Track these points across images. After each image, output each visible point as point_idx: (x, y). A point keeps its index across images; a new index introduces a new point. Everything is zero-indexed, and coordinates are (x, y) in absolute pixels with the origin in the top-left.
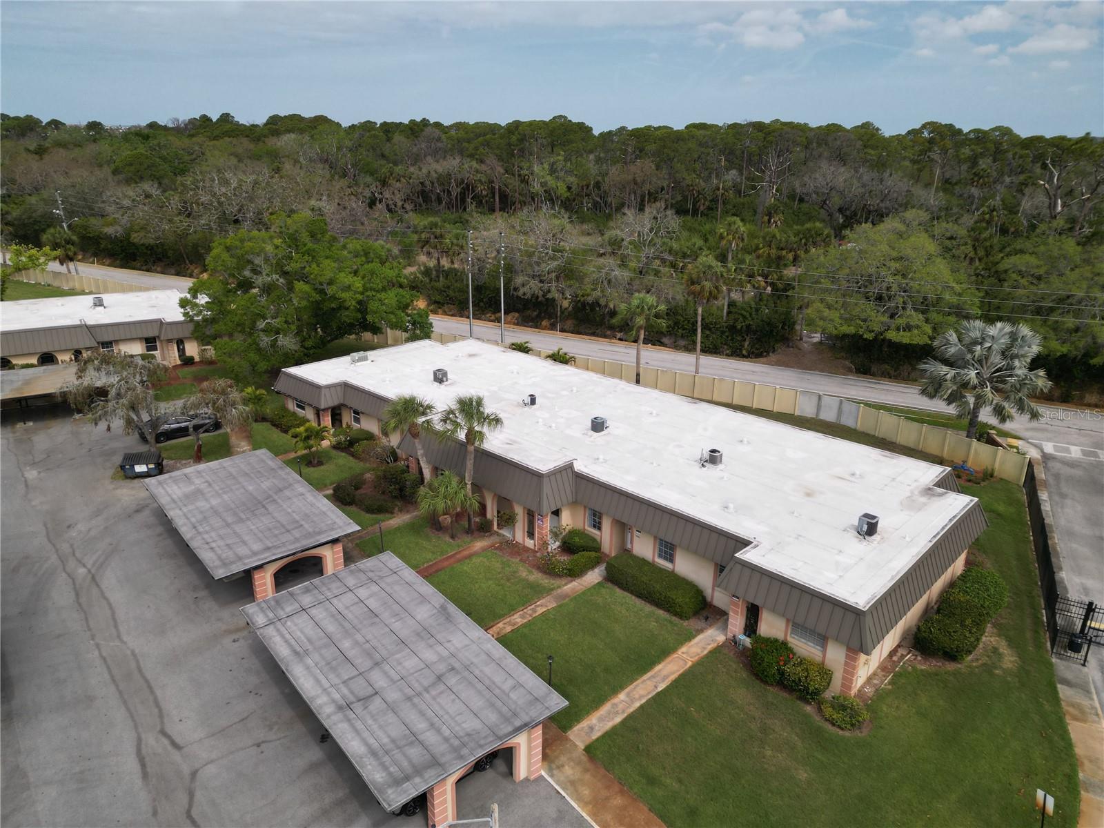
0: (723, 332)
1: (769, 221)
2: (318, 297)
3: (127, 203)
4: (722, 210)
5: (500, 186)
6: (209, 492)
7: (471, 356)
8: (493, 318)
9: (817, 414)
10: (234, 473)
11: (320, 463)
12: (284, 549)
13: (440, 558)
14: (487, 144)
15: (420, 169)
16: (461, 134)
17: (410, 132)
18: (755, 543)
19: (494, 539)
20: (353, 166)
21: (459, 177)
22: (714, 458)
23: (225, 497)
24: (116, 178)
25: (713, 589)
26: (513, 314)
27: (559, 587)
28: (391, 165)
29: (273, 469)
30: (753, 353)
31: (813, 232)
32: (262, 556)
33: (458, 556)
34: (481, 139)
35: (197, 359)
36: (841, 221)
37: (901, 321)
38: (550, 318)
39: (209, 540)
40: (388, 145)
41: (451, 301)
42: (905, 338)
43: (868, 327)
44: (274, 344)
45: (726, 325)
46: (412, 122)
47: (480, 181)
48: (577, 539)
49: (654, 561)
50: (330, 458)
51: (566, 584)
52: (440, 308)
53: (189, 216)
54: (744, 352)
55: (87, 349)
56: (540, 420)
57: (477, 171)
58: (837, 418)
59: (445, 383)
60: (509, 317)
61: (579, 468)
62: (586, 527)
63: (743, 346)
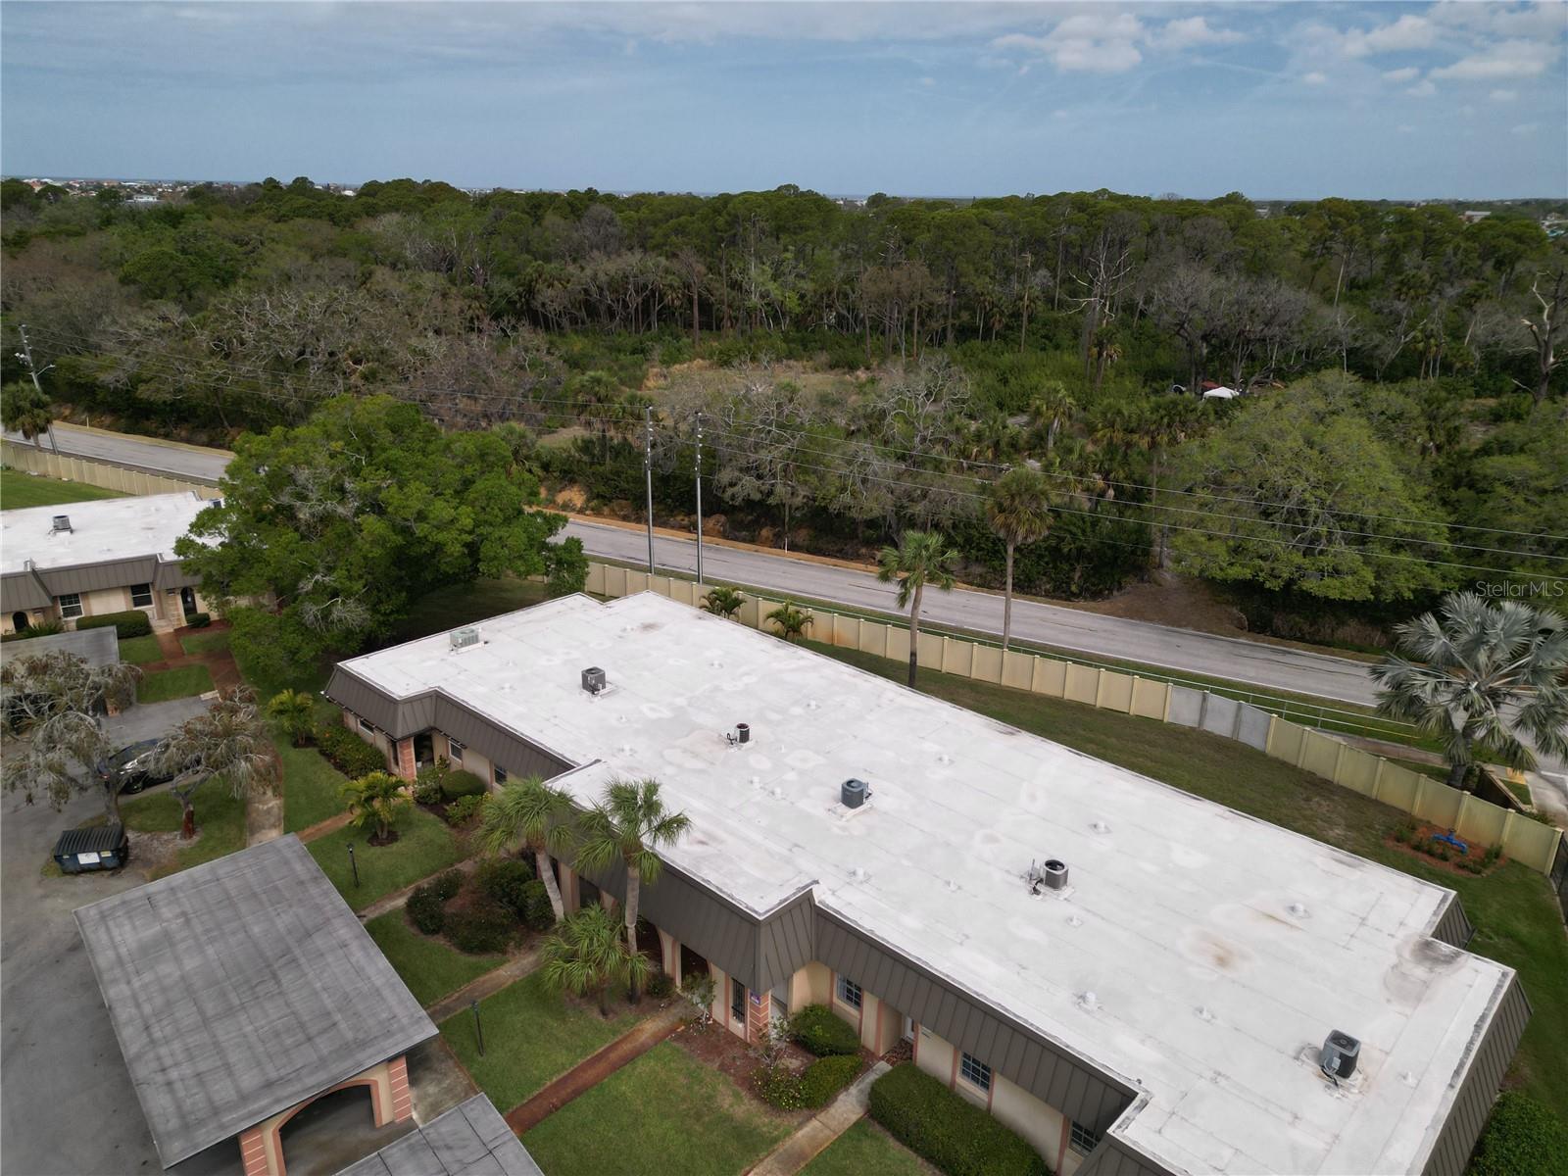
0: (1041, 557)
1: (1100, 354)
2: (399, 540)
3: (134, 334)
4: (1027, 330)
5: (699, 293)
6: (183, 940)
7: (648, 627)
8: (686, 522)
9: (1201, 722)
10: (233, 893)
11: (393, 837)
12: (298, 1087)
13: (580, 1061)
14: (680, 231)
15: (583, 269)
16: (644, 212)
17: (569, 209)
18: (1141, 1095)
19: (677, 1012)
20: (483, 264)
21: (641, 281)
22: (1052, 875)
23: (210, 951)
24: (125, 290)
25: (1062, 1153)
26: (717, 516)
27: (788, 1134)
28: (540, 262)
29: (302, 883)
30: (1087, 589)
31: (1180, 407)
32: (255, 1106)
33: (613, 1056)
34: (672, 222)
35: (214, 616)
36: (1205, 351)
37: (1325, 562)
38: (773, 525)
39: (168, 1061)
40: (537, 229)
41: (623, 494)
42: (1331, 589)
43: (1273, 569)
44: (326, 614)
45: (1044, 545)
46: (573, 193)
47: (671, 286)
48: (818, 1030)
49: (953, 1083)
50: (410, 824)
51: (800, 1126)
52: (606, 505)
53: (227, 356)
54: (1074, 588)
55: (35, 611)
56: (756, 779)
57: (667, 271)
58: (1233, 732)
59: (602, 692)
60: (711, 522)
61: (823, 897)
62: (836, 1000)
63: (1073, 579)
